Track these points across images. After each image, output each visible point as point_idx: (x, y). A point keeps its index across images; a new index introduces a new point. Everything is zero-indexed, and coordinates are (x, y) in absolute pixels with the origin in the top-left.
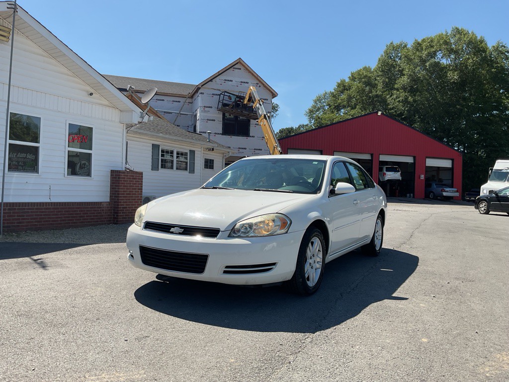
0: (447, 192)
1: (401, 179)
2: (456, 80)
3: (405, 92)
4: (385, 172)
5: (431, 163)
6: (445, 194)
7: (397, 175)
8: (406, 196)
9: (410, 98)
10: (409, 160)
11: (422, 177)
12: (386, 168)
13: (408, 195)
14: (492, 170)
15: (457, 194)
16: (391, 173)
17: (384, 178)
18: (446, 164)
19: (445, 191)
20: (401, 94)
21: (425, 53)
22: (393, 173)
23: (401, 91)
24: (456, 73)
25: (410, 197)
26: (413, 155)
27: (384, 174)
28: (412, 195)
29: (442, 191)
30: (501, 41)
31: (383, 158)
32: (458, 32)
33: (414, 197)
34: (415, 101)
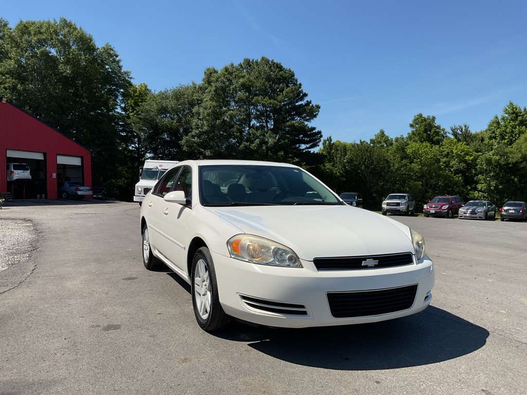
0: (82, 190)
1: (31, 178)
2: (69, 74)
3: (12, 79)
4: (13, 170)
5: (62, 160)
6: (79, 193)
7: (26, 174)
8: (36, 198)
9: (19, 86)
10: (39, 156)
11: (54, 175)
12: (13, 165)
13: (38, 196)
14: (142, 168)
15: (91, 193)
16: (20, 171)
17: (12, 178)
18: (76, 161)
19: (79, 190)
20: (8, 80)
21: (34, 39)
22: (22, 171)
23: (7, 76)
24: (68, 67)
25: (41, 197)
26: (44, 152)
27: (12, 172)
28: (43, 195)
29: (76, 190)
30: (109, 44)
31: (11, 154)
32: (66, 24)
33: (46, 198)
34: (24, 90)
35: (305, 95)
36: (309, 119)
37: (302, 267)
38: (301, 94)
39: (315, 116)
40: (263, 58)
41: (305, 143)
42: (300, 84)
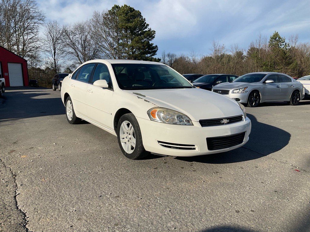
11: (7, 74)
35: (148, 25)
36: (151, 39)
37: (194, 125)
38: (146, 25)
39: (154, 37)
40: (125, 5)
41: (150, 53)
42: (145, 19)
